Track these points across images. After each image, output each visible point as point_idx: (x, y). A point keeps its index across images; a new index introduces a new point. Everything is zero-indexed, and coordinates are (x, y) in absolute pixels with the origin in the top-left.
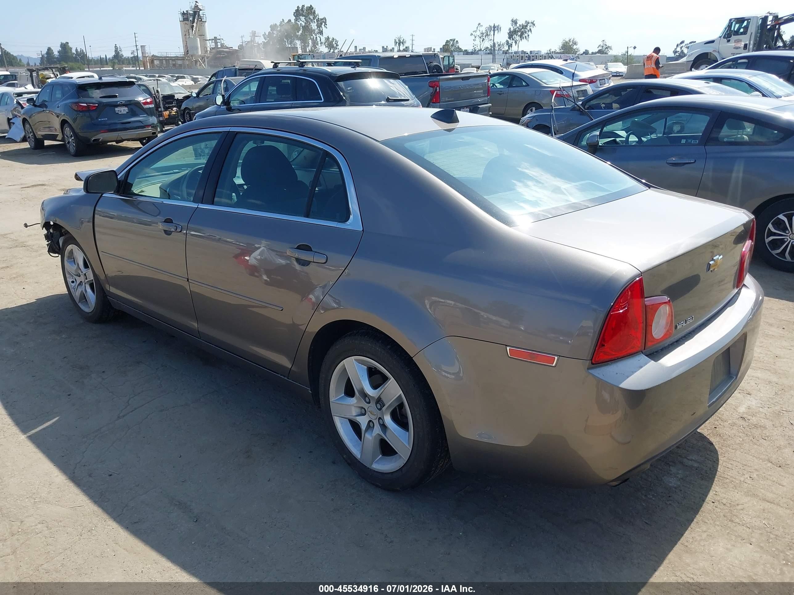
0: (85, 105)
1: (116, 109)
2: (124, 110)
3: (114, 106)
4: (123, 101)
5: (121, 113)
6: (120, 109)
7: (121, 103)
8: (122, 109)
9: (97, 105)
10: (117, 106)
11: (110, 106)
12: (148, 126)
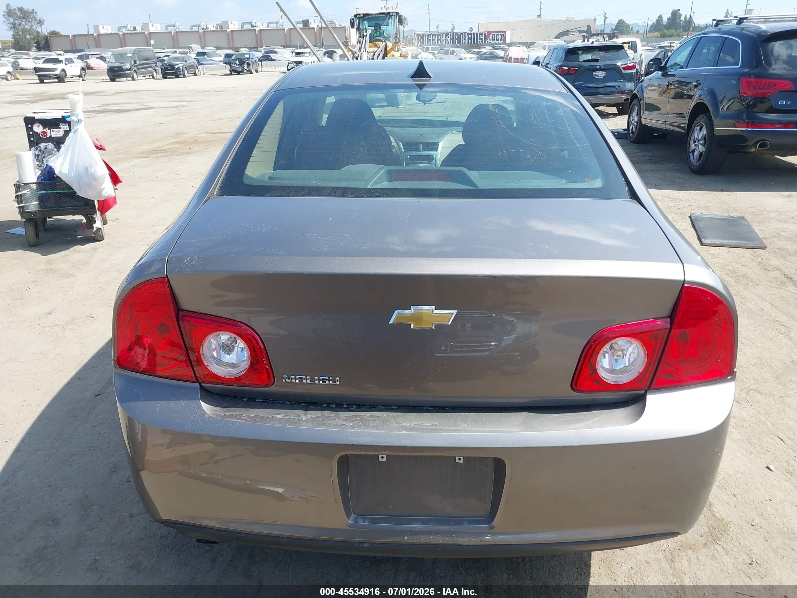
0: (567, 68)
1: (594, 73)
2: (601, 74)
3: (592, 70)
4: (602, 65)
5: (598, 77)
6: (597, 73)
7: (600, 67)
8: (600, 73)
9: (577, 69)
10: (596, 70)
11: (589, 70)
12: (622, 92)
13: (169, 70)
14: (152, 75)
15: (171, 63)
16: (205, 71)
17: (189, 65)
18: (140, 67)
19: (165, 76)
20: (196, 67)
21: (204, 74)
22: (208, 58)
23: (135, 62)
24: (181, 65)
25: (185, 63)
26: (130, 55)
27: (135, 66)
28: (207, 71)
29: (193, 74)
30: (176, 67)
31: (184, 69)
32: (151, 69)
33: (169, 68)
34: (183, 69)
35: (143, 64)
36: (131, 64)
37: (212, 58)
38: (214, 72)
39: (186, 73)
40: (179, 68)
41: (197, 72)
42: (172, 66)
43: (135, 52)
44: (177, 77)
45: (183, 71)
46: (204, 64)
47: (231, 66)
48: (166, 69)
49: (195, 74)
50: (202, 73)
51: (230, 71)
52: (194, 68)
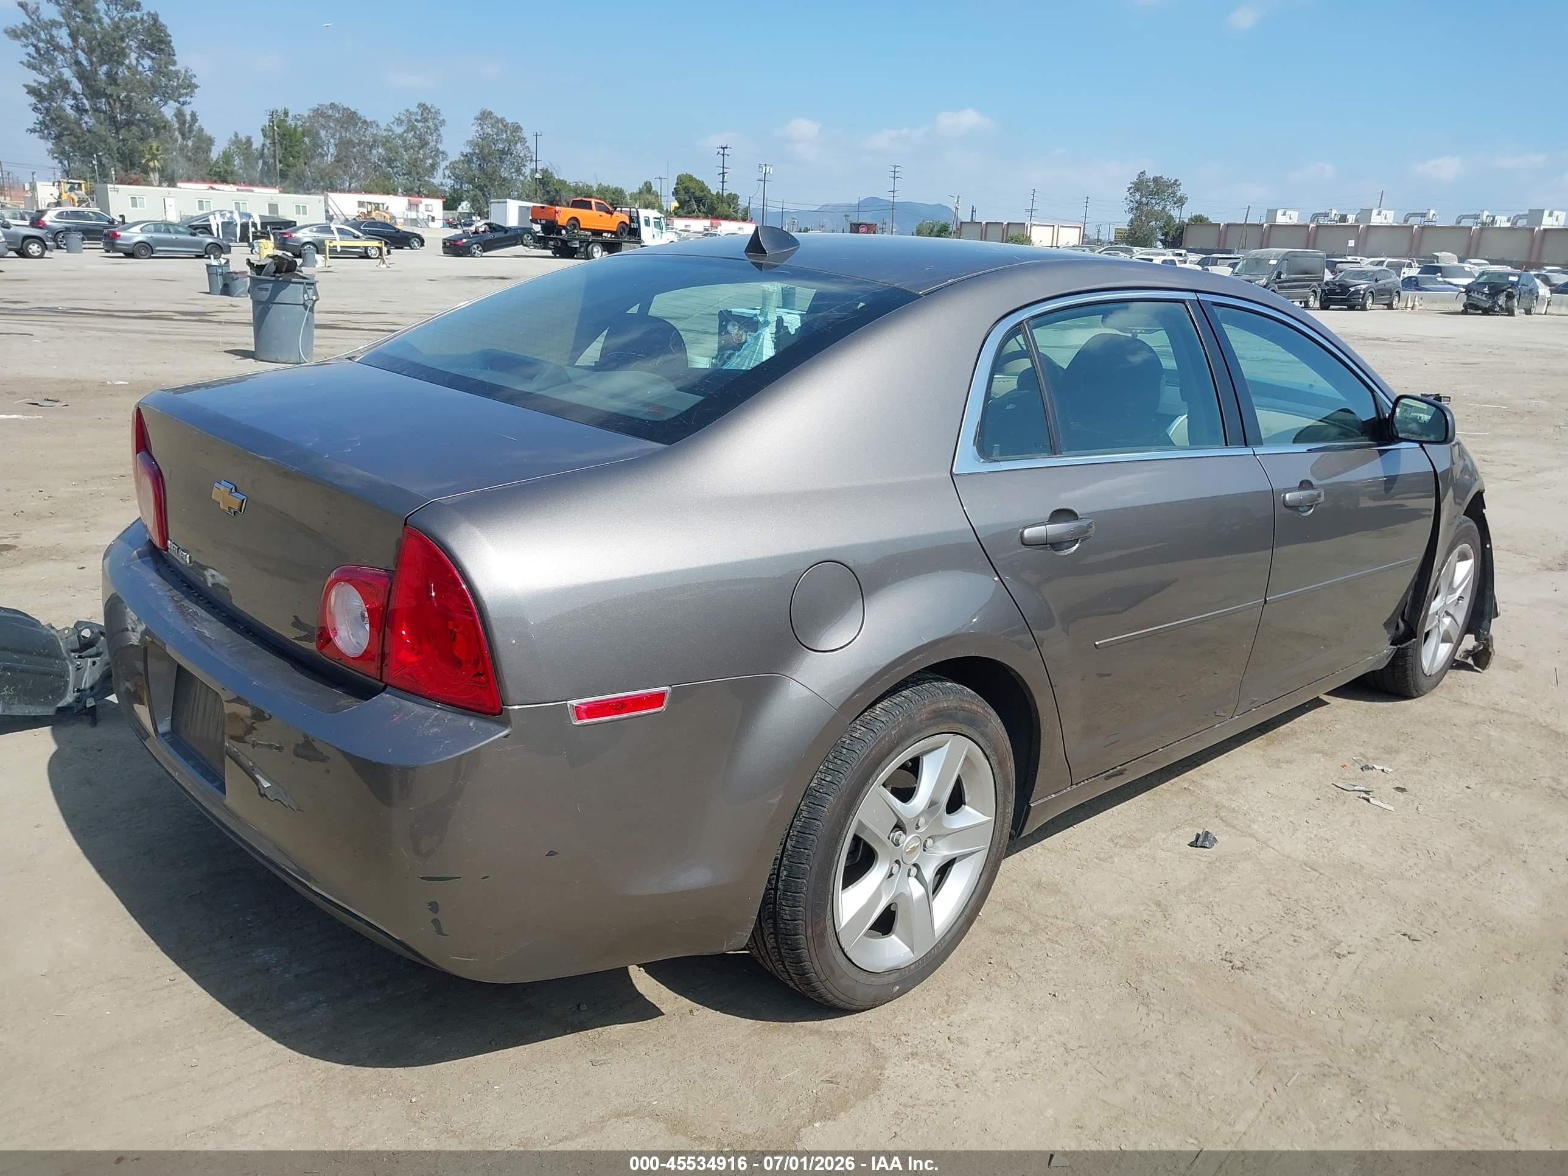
13: (1338, 294)
14: (1305, 302)
15: (1345, 281)
16: (1416, 303)
17: (1383, 287)
18: (1285, 284)
19: (1326, 304)
20: (1397, 292)
21: (1413, 308)
22: (1440, 279)
23: (1278, 276)
24: (1364, 287)
25: (1373, 283)
26: (1273, 262)
27: (1276, 283)
28: (1421, 302)
29: (1386, 307)
30: (1352, 289)
31: (1368, 294)
32: (1307, 290)
33: (1337, 291)
34: (1364, 294)
35: (1295, 281)
36: (1269, 279)
37: (1447, 280)
38: (1436, 306)
39: (1370, 301)
40: (1357, 292)
41: (1395, 302)
42: (1344, 288)
43: (1285, 258)
44: (1351, 308)
45: (1363, 298)
46: (1427, 290)
47: (1469, 296)
48: (1332, 292)
49: (1390, 306)
50: (1410, 305)
51: (1464, 305)
52: (1391, 295)
